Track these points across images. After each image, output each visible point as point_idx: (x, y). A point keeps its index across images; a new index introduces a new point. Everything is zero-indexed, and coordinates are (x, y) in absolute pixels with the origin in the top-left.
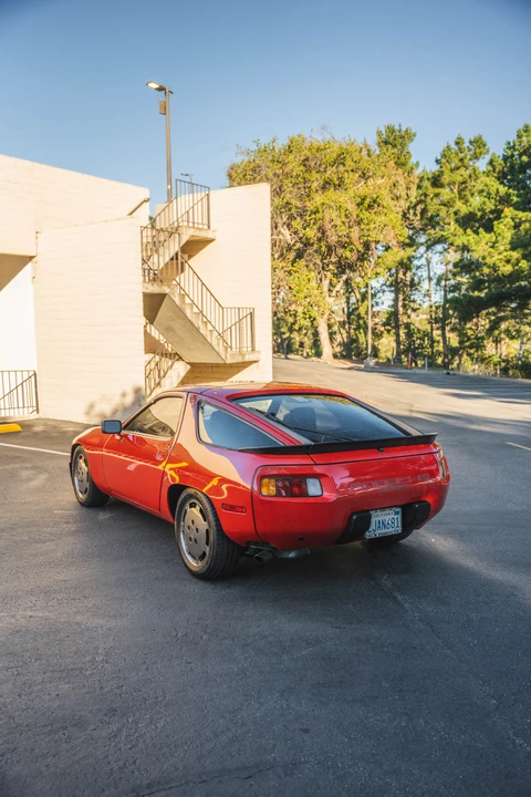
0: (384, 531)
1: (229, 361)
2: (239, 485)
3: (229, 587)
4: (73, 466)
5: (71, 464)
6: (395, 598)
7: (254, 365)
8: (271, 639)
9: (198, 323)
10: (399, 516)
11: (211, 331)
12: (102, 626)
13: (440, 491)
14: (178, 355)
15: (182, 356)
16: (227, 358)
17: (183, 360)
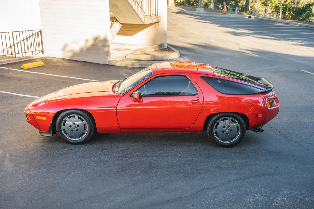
7: (157, 24)
9: (132, 3)
11: (138, 7)
14: (116, 19)
15: (118, 20)
16: (145, 21)
17: (118, 22)
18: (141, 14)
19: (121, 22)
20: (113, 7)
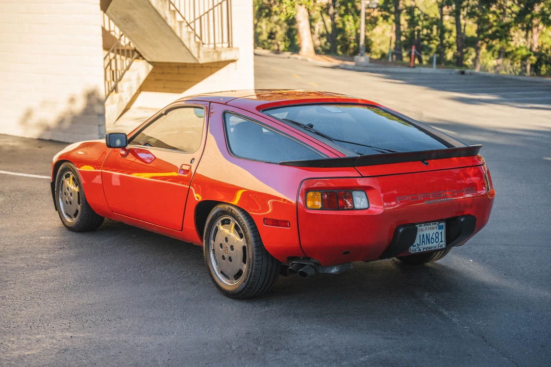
0: (428, 245)
1: (202, 60)
2: (280, 199)
3: (267, 305)
4: (56, 187)
5: (53, 185)
6: (440, 313)
7: (231, 65)
8: (325, 348)
9: (165, 13)
10: (443, 231)
11: (181, 23)
12: (151, 343)
13: (484, 205)
14: (138, 52)
15: (142, 54)
16: (199, 56)
17: (143, 59)
18: (189, 39)
19: (150, 58)
20: (125, 22)
